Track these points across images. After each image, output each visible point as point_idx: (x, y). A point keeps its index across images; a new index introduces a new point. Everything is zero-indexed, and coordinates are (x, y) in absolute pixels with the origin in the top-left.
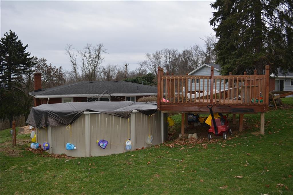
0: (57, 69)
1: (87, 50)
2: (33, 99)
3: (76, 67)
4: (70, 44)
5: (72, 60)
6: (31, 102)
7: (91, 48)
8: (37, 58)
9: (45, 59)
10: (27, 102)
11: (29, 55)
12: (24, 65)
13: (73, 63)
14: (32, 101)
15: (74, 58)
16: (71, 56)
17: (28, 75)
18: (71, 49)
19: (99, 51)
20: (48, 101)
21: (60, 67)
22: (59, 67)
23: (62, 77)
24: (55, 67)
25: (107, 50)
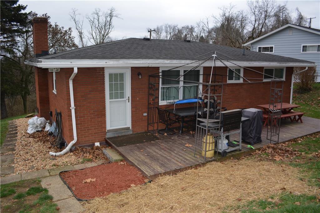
0: (66, 31)
1: (96, 16)
2: (32, 73)
3: (82, 36)
4: (75, 9)
5: (78, 28)
6: (30, 77)
7: (100, 14)
8: (37, 15)
9: (48, 15)
10: (24, 77)
11: (24, 8)
12: (17, 23)
13: (79, 32)
14: (31, 75)
15: (79, 25)
16: (77, 23)
17: (24, 37)
18: (76, 15)
19: (111, 16)
20: (73, 76)
21: (70, 29)
22: (68, 29)
23: (72, 41)
24: (63, 27)
25: (120, 15)
